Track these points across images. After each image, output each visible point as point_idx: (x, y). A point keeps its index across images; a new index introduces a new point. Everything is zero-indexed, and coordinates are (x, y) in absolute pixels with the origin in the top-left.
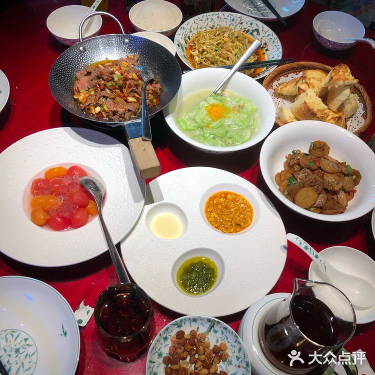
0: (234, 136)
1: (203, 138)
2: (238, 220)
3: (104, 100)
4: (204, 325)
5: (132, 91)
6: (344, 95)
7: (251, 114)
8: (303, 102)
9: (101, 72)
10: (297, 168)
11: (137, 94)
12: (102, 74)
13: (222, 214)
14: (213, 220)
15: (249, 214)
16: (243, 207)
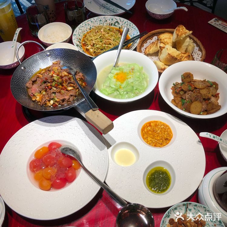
0: (138, 88)
1: (120, 96)
2: (165, 137)
3: (54, 95)
4: (182, 209)
5: (69, 83)
6: (187, 42)
7: (140, 71)
8: (167, 54)
9: (46, 78)
10: (182, 93)
11: (72, 83)
13: (154, 137)
14: (151, 142)
15: (169, 130)
16: (163, 128)
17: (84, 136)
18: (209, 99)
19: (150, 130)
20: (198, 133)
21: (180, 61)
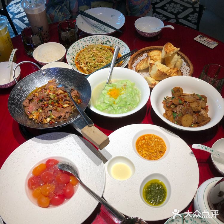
0: (131, 103)
1: (114, 111)
2: (159, 149)
3: (50, 112)
4: (179, 221)
5: (65, 101)
6: (175, 58)
7: (132, 87)
8: (157, 70)
9: (42, 97)
10: (173, 107)
11: (68, 101)
12: (43, 98)
13: (148, 150)
14: (146, 155)
15: (162, 143)
16: (157, 141)
17: (81, 152)
18: (199, 112)
19: (144, 144)
20: (190, 145)
21: (170, 77)
